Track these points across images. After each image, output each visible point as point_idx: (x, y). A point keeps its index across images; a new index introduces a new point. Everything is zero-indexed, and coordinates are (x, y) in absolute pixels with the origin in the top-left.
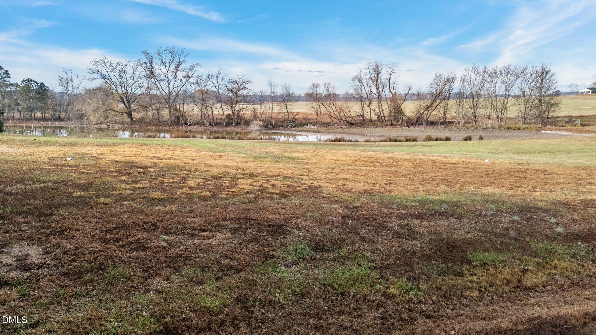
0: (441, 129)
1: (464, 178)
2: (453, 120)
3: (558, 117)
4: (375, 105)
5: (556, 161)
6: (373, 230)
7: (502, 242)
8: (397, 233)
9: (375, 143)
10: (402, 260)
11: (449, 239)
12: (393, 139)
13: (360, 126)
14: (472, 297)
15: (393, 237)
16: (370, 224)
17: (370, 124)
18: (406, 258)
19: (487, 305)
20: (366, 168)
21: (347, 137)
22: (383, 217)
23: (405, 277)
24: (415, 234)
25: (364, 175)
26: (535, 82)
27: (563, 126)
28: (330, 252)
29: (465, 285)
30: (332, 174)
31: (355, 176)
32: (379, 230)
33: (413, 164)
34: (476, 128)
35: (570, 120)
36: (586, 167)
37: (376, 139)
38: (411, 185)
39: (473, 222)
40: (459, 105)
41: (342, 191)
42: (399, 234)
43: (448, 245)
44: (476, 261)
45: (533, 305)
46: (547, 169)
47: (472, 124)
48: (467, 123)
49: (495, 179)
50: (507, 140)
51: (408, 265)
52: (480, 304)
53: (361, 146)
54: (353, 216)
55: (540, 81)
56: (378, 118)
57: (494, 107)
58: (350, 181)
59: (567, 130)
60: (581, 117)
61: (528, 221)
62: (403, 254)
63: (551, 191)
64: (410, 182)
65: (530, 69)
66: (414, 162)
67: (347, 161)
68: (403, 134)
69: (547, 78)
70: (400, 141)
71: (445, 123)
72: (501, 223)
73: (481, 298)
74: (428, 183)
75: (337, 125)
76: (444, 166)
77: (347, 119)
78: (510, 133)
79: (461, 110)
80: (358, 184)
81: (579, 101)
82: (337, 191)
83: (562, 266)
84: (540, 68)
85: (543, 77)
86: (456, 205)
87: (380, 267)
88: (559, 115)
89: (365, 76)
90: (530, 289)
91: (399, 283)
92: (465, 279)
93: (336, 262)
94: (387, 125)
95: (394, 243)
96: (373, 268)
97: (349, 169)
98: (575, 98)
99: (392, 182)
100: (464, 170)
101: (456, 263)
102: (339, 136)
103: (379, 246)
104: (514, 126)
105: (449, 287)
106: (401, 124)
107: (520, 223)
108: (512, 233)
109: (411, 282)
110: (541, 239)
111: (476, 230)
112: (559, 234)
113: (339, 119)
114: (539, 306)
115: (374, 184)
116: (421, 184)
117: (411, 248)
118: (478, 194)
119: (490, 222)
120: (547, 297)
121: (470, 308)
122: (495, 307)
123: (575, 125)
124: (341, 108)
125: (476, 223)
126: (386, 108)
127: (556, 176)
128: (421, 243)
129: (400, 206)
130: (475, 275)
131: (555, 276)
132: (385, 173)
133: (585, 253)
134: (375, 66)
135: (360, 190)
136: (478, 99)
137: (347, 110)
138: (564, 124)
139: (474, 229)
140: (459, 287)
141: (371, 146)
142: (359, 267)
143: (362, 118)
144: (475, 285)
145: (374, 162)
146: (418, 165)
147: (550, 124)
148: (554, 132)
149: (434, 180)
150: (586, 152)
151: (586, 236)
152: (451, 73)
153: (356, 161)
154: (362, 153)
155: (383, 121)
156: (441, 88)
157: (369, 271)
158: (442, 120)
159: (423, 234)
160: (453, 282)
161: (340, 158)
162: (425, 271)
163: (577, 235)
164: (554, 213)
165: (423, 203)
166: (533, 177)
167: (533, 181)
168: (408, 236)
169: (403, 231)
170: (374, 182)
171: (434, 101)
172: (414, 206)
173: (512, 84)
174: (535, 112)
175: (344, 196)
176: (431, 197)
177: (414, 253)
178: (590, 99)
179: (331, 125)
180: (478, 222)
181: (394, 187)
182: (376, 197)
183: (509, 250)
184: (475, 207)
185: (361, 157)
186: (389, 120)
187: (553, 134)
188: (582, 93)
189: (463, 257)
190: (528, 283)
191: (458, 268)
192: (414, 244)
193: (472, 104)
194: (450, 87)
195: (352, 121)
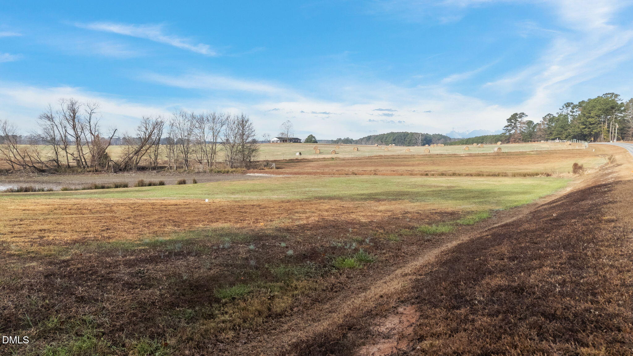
0: (153, 174)
1: (189, 217)
2: (165, 165)
3: (258, 162)
4: (72, 149)
5: (264, 197)
6: (94, 285)
7: (245, 273)
8: (127, 283)
9: (76, 191)
10: (140, 315)
11: (191, 279)
12: (100, 186)
13: (54, 173)
14: (228, 339)
15: (123, 290)
16: (89, 279)
17: (68, 171)
18: (144, 312)
19: (245, 343)
20: (71, 216)
21: (37, 186)
22: (106, 267)
23: (146, 336)
24: (150, 280)
25: (70, 224)
26: (237, 129)
27: (263, 169)
28: (30, 327)
29: (218, 327)
30: (22, 226)
31: (57, 225)
32: (103, 285)
33: (131, 208)
34: (188, 173)
35: (267, 164)
36: (288, 200)
37: (78, 187)
38: (134, 228)
39: (212, 257)
40: (170, 149)
41: (40, 245)
42: (131, 284)
43: (191, 286)
44: (224, 298)
45: (287, 330)
46: (260, 204)
47: (184, 169)
48: (179, 167)
49: (220, 216)
50: (219, 182)
51: (147, 320)
52: (238, 344)
53: (58, 194)
54: (62, 272)
55: (241, 129)
56: (78, 164)
57: (204, 152)
58: (50, 231)
59: (266, 173)
60: (275, 161)
61: (263, 249)
62: (140, 307)
63: (271, 221)
64: (131, 225)
65: (232, 118)
66: (131, 206)
67: (42, 210)
68: (111, 180)
69: (246, 126)
70: (108, 188)
71: (157, 168)
72: (239, 254)
73: (237, 337)
74: (153, 225)
75: (21, 173)
76: (166, 208)
77: (34, 165)
78: (221, 176)
79: (172, 155)
80: (63, 234)
81: (272, 148)
82: (32, 245)
83: (301, 286)
84: (240, 117)
85: (243, 125)
86: (190, 242)
87: (110, 331)
88: (258, 160)
89: (57, 115)
90: (280, 315)
91: (139, 346)
92: (217, 320)
93: (42, 339)
94: (90, 171)
95: (126, 296)
96: (100, 334)
97: (47, 219)
98: (268, 146)
99: (109, 227)
100: (187, 210)
101: (203, 305)
102: (24, 186)
103: (106, 304)
104: (224, 170)
105: (201, 335)
106: (107, 170)
107: (257, 252)
108: (253, 263)
109: (156, 340)
110: (278, 264)
111: (217, 265)
112: (291, 257)
113: (23, 165)
114: (293, 330)
115: (87, 232)
116: (145, 227)
117: (148, 298)
118: (209, 230)
119: (229, 255)
120: (296, 320)
121: (229, 352)
122: (254, 344)
123: (272, 168)
124: (25, 151)
125: (215, 258)
126: (87, 152)
127: (270, 209)
128: (160, 290)
129: (126, 251)
130: (226, 313)
131: (297, 297)
132: (99, 220)
133: (315, 270)
134: (69, 103)
135: (67, 240)
136: (188, 144)
137: (35, 155)
138: (263, 168)
139: (215, 265)
140: (212, 331)
141: (72, 194)
142: (80, 338)
143: (56, 164)
144: (229, 325)
145: (80, 209)
146: (135, 208)
147: (253, 168)
148: (257, 175)
149: (158, 221)
150: (284, 190)
151: (311, 254)
152: (160, 117)
153: (55, 209)
154: (62, 201)
155: (84, 167)
156: (150, 131)
157: (95, 340)
158: (153, 165)
159: (161, 279)
160: (204, 327)
161: (31, 208)
162: (171, 322)
163: (304, 255)
164: (282, 238)
165: (154, 245)
166: (252, 211)
167: (253, 214)
168: (143, 285)
169: (136, 280)
170: (85, 229)
171: (143, 145)
172: (144, 250)
173: (218, 130)
174: (239, 157)
175: (44, 251)
176: (161, 239)
177: (153, 303)
178: (279, 146)
179: (12, 173)
180: (217, 257)
181: (113, 232)
182: (91, 247)
183: (253, 280)
184: (211, 242)
185: (61, 205)
186: (92, 166)
187: (256, 177)
188: (273, 142)
189: (210, 296)
190: (278, 309)
191: (206, 310)
192: (151, 293)
193: (183, 149)
194: (159, 131)
195: (42, 167)
